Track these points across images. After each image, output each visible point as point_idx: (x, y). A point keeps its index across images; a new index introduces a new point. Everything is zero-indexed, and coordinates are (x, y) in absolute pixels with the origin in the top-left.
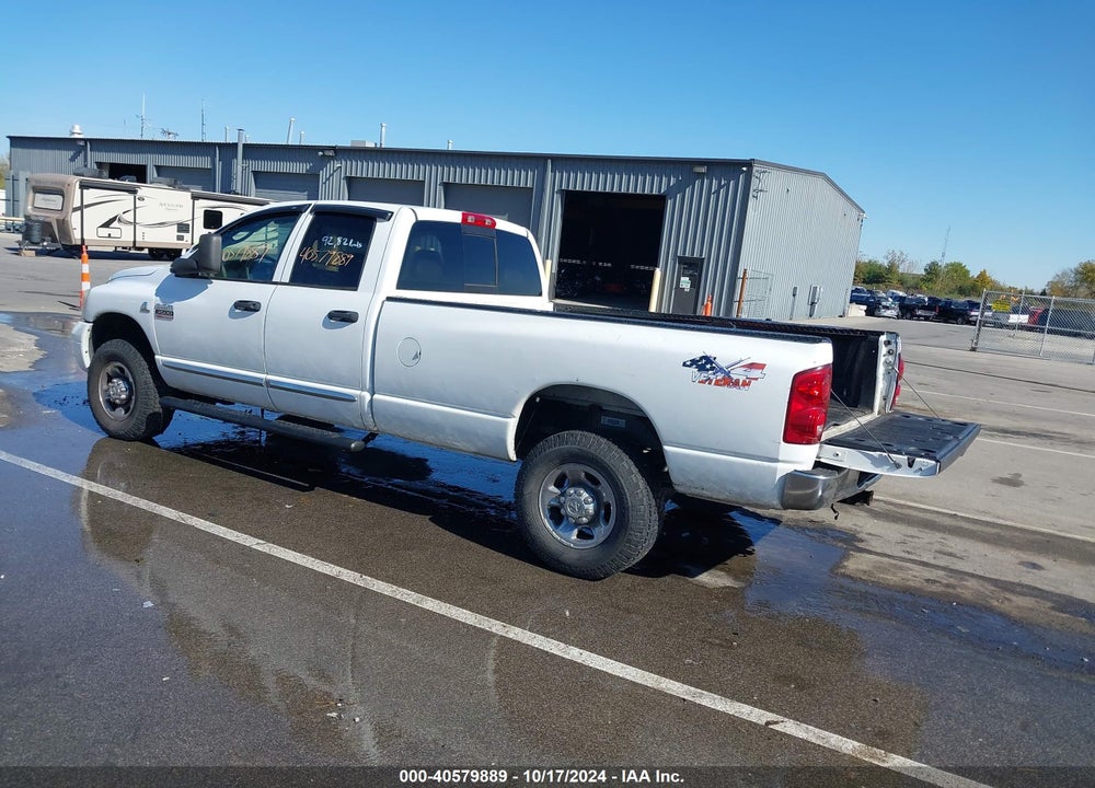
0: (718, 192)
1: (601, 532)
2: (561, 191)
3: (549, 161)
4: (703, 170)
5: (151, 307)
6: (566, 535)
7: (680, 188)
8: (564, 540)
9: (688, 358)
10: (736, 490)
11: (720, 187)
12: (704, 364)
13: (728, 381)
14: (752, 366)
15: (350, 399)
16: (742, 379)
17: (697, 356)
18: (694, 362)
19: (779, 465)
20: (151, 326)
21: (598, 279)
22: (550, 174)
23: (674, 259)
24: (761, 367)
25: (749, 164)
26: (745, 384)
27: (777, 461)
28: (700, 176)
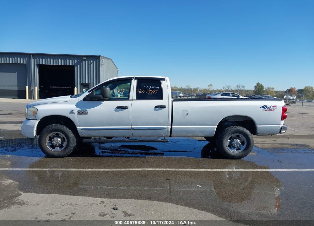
0: (91, 65)
1: (243, 148)
2: (37, 65)
3: (32, 55)
4: (86, 58)
5: (76, 112)
6: (234, 150)
7: (79, 63)
8: (233, 152)
9: (261, 106)
10: (271, 132)
11: (91, 63)
12: (264, 107)
13: (270, 110)
14: (274, 106)
15: (165, 129)
16: (273, 109)
17: (263, 106)
18: (262, 107)
19: (280, 125)
20: (75, 118)
21: (46, 91)
22: (32, 60)
23: (80, 84)
24: (276, 106)
25: (99, 57)
26: (273, 110)
27: (280, 124)
28: (85, 60)
